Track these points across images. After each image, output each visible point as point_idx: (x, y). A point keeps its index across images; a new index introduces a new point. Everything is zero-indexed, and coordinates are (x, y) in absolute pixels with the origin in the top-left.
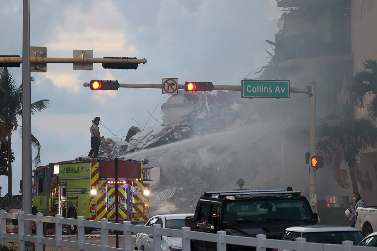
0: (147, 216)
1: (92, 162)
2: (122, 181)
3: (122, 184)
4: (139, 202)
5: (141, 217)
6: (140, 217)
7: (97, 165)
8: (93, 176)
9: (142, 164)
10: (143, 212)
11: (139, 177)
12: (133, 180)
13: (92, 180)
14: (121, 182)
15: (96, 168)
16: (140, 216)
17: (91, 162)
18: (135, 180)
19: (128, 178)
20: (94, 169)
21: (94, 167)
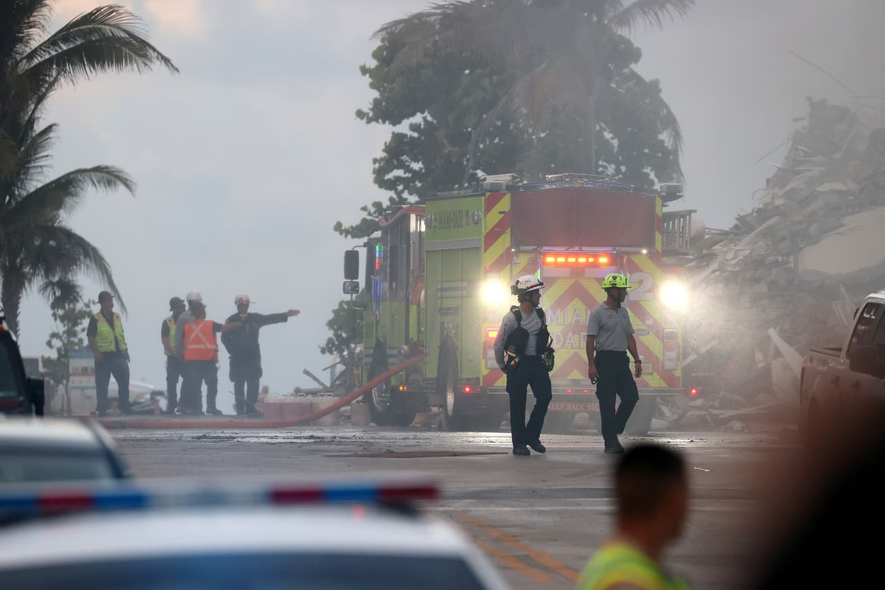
0: (675, 370)
1: (488, 194)
2: (596, 256)
3: (595, 265)
4: (648, 326)
5: (655, 374)
6: (651, 374)
7: (505, 204)
8: (492, 237)
9: (659, 201)
10: (661, 359)
11: (650, 243)
12: (627, 253)
13: (488, 251)
14: (591, 260)
15: (500, 213)
16: (650, 371)
17: (484, 195)
18: (639, 253)
19: (614, 245)
20: (494, 217)
21: (493, 210)
